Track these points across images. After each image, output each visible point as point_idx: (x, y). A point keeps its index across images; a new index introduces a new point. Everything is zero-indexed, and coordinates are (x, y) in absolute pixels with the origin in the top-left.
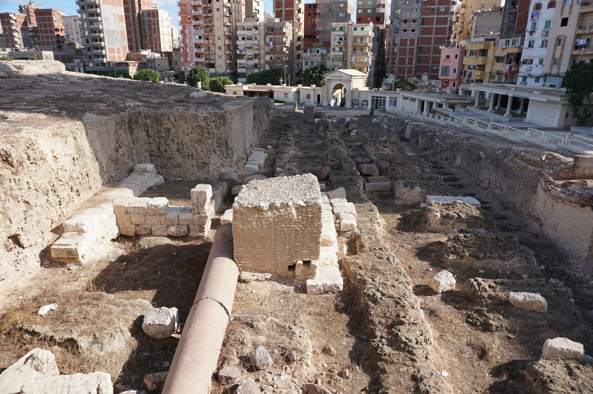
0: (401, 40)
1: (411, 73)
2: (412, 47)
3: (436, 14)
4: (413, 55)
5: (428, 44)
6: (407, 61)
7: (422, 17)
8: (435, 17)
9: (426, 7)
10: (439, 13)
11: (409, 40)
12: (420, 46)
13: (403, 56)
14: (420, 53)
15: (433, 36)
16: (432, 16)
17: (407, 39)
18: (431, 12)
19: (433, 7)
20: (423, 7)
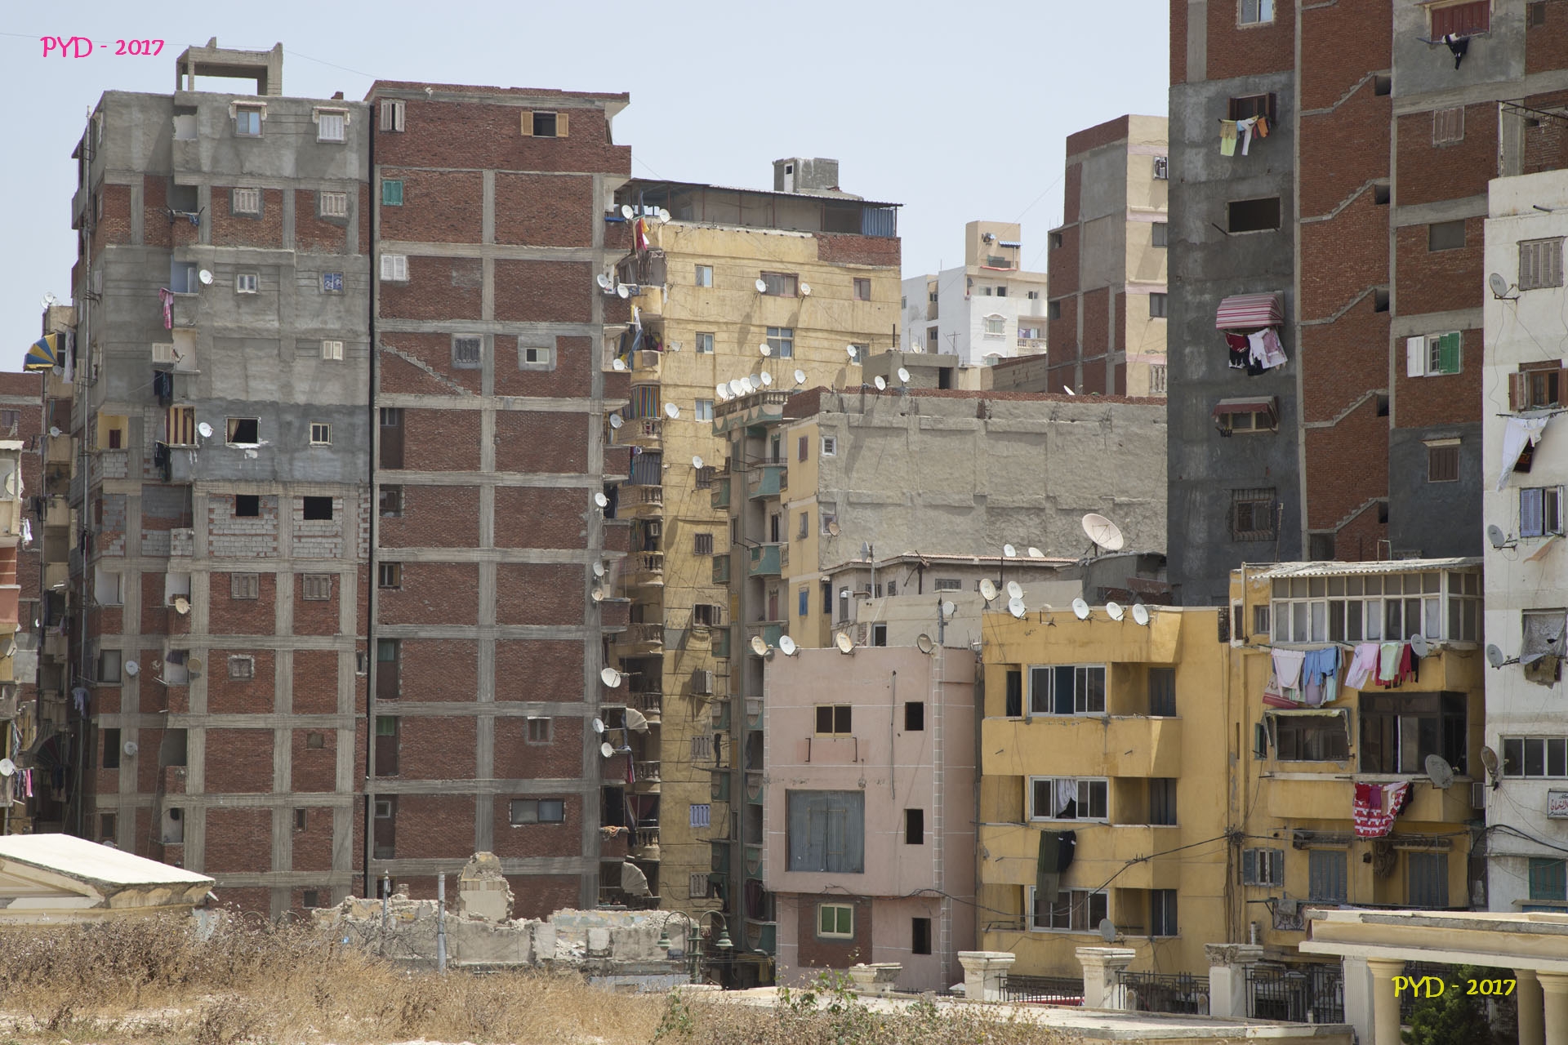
0: (221, 582)
1: (325, 862)
2: (321, 643)
3: (488, 383)
4: (332, 708)
5: (455, 619)
6: (282, 761)
7: (383, 400)
8: (486, 403)
9: (408, 326)
10: (513, 381)
11: (285, 589)
12: (381, 631)
13: (242, 721)
14: (389, 691)
15: (485, 555)
16: (466, 402)
17: (269, 579)
18: (454, 373)
19: (462, 329)
20: (382, 325)
